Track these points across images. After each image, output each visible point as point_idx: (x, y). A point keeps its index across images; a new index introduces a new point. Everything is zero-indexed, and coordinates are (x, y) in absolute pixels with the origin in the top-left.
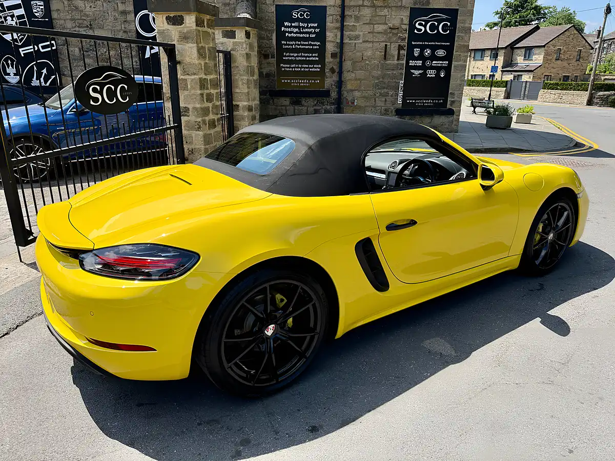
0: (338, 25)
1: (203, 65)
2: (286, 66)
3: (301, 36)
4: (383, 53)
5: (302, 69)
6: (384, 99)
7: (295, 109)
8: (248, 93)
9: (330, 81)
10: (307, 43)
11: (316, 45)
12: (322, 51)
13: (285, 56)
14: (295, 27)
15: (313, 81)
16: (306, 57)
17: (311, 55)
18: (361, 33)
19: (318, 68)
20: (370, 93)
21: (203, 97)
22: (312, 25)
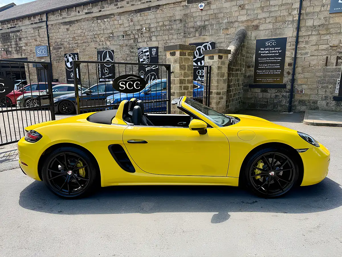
0: (294, 47)
1: (183, 73)
2: (260, 71)
3: (270, 55)
4: (325, 62)
5: (269, 73)
6: (325, 90)
7: (263, 95)
8: (217, 86)
9: (286, 79)
10: (273, 59)
11: (279, 59)
12: (282, 62)
13: (260, 66)
14: (267, 50)
15: (276, 79)
16: (272, 66)
17: (275, 65)
18: (309, 51)
19: (279, 72)
20: (315, 86)
21: (181, 88)
22: (277, 48)
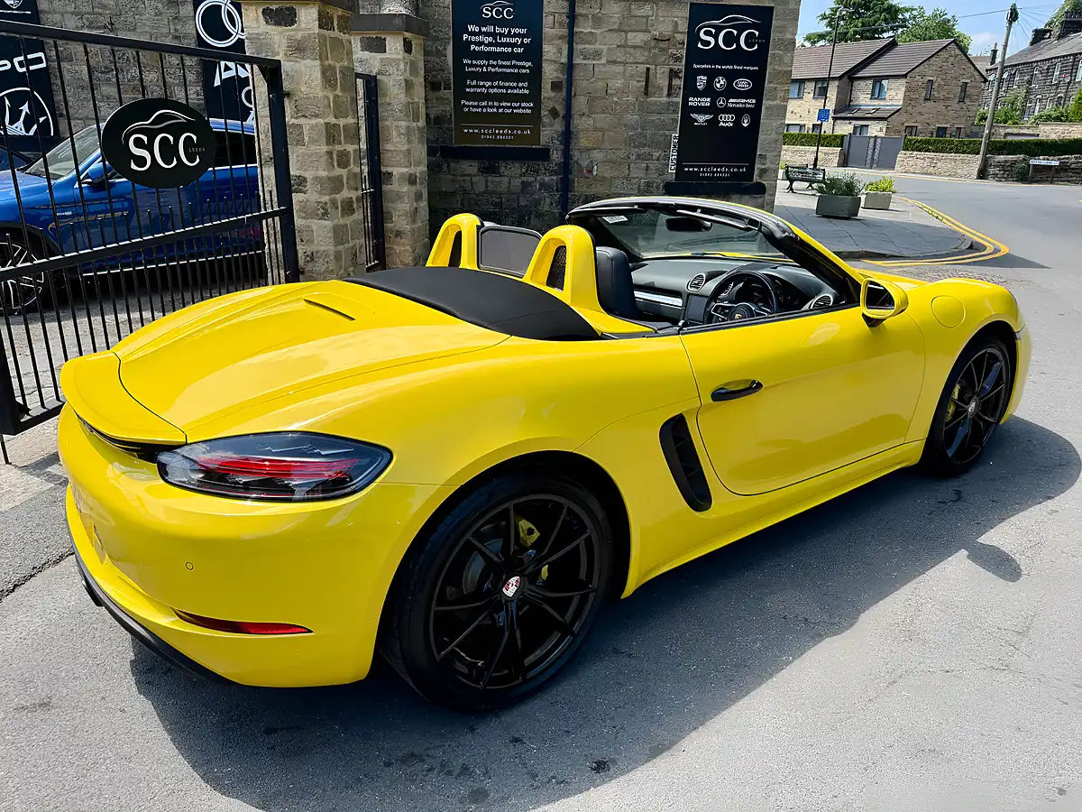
0: (565, 31)
1: (331, 100)
2: (471, 103)
3: (499, 50)
4: (644, 83)
5: (500, 111)
6: (644, 165)
7: (487, 181)
8: (409, 151)
9: (549, 132)
10: (508, 63)
11: (524, 67)
12: (535, 77)
13: (470, 86)
14: (487, 34)
15: (519, 132)
16: (507, 88)
17: (515, 84)
18: (604, 48)
19: (528, 108)
20: (621, 154)
21: (332, 158)
22: (518, 31)
